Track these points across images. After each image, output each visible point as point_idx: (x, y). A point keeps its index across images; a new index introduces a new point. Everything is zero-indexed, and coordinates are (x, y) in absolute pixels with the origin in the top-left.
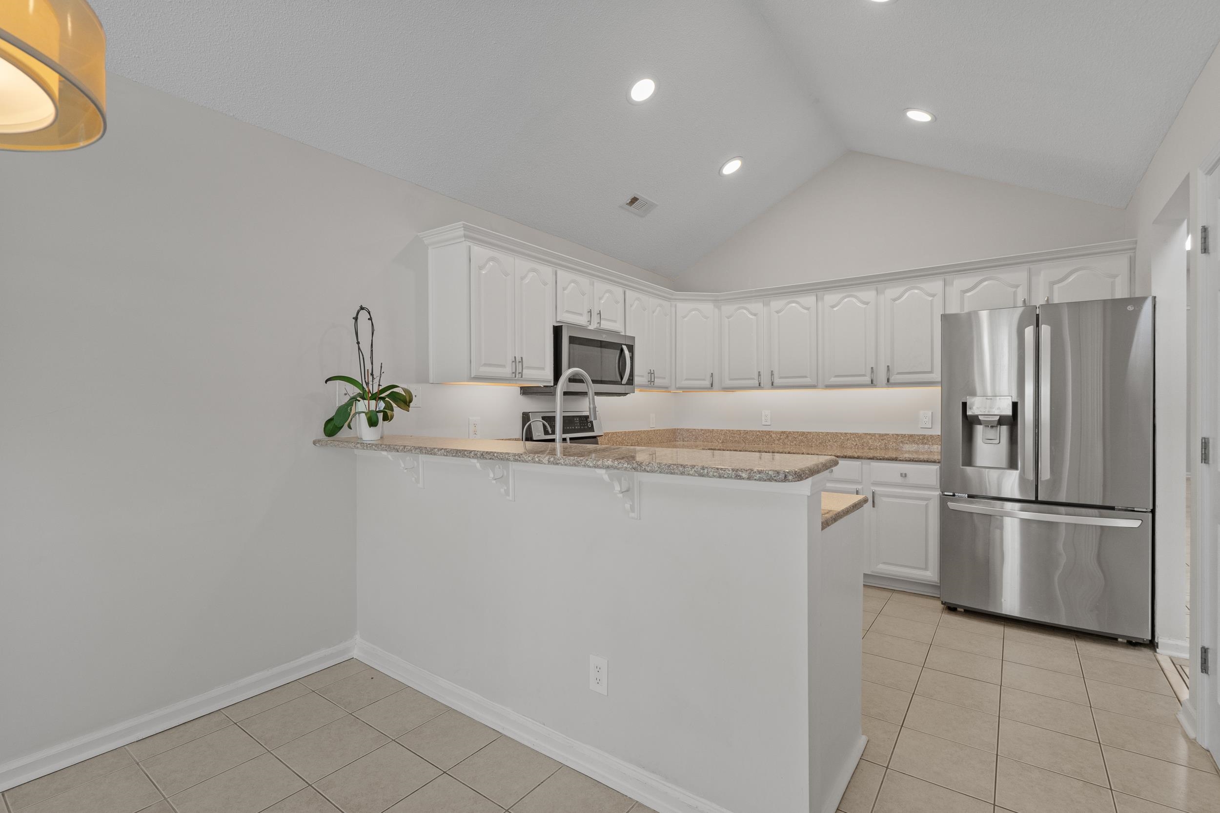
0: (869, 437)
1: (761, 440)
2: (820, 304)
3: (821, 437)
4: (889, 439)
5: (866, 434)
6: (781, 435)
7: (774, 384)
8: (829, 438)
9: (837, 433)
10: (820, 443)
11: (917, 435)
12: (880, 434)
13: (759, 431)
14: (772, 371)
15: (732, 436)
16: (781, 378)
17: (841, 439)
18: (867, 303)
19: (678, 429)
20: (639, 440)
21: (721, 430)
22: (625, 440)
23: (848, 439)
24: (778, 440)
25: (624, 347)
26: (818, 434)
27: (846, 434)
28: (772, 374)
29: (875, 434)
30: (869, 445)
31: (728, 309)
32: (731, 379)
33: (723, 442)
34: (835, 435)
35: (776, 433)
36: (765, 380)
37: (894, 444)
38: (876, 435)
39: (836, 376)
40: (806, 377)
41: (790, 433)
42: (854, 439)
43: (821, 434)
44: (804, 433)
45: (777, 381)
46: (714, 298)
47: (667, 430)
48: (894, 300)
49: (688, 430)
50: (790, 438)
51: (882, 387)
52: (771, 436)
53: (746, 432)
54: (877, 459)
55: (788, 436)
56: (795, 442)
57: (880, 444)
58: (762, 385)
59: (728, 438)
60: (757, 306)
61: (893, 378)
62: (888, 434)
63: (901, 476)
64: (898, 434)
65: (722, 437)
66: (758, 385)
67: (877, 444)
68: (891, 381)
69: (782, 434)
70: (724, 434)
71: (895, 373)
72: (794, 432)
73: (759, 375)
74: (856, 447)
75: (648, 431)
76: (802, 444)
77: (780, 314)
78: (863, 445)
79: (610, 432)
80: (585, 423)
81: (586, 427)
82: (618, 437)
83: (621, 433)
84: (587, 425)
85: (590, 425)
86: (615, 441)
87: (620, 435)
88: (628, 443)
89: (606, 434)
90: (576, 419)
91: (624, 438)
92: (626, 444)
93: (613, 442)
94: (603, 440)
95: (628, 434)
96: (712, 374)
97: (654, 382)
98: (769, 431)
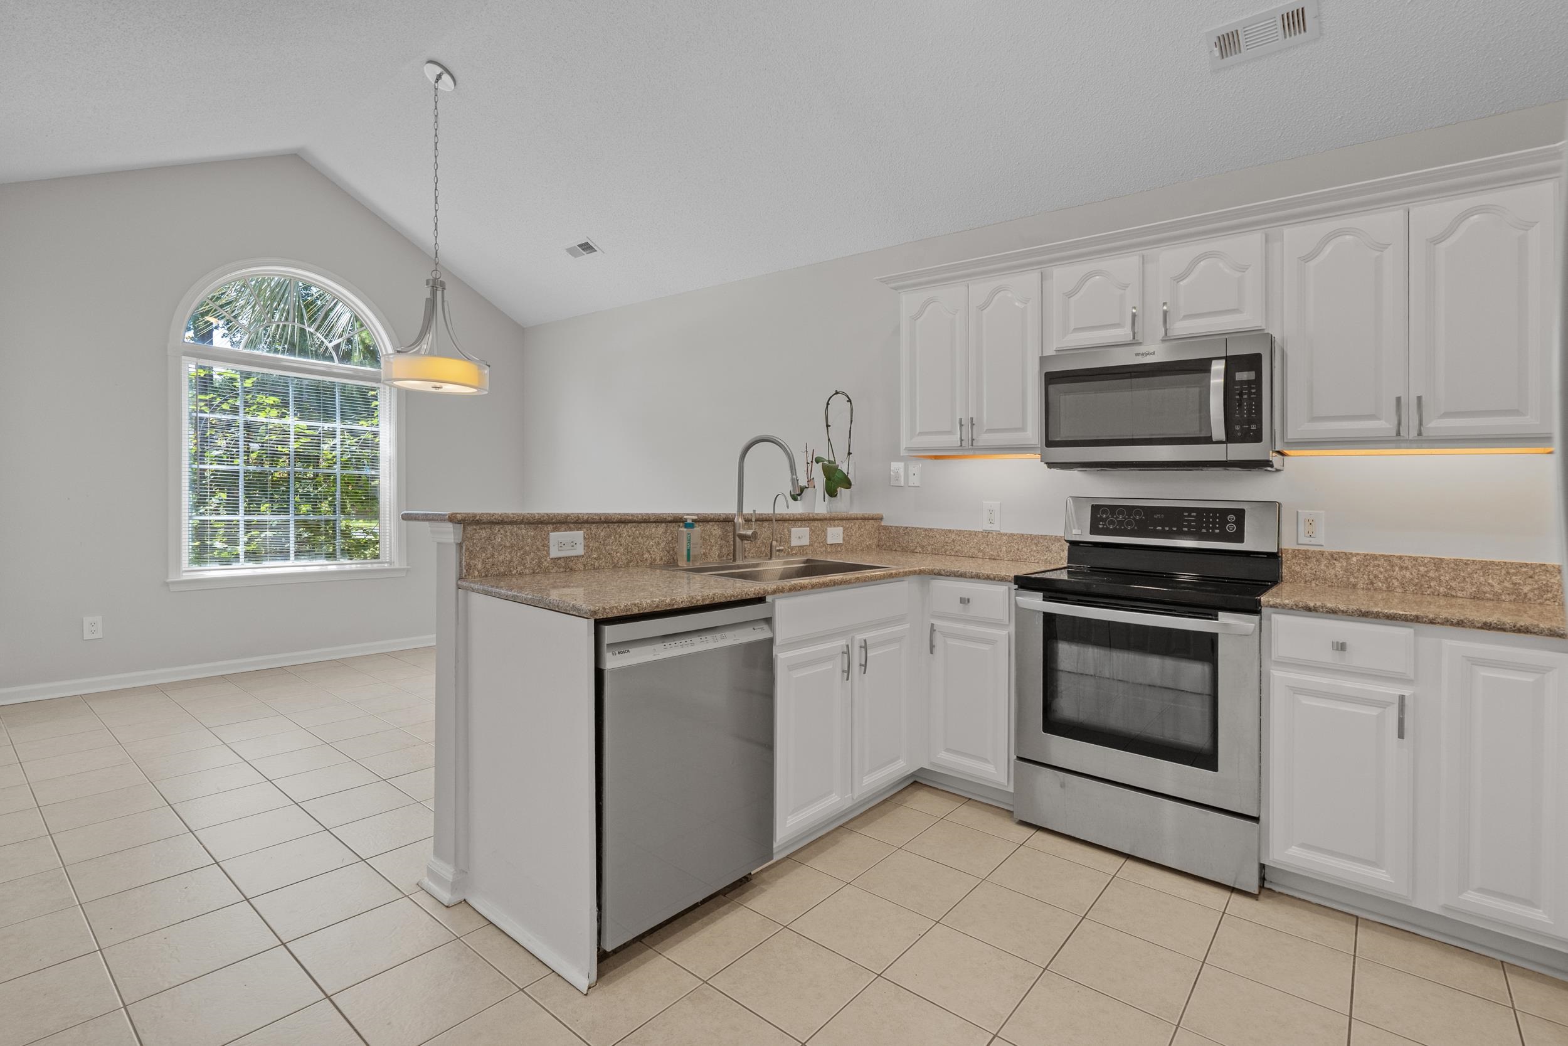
79: (1358, 554)
80: (1214, 523)
81: (1217, 531)
82: (1397, 569)
83: (1416, 559)
84: (1222, 528)
85: (1231, 528)
86: (1381, 576)
87: (1407, 563)
88: (1451, 588)
89: (1335, 556)
90: (1186, 514)
91: (1431, 574)
92: (1442, 590)
93: (1371, 577)
94: (1323, 567)
95: (1453, 565)
97: (1418, 427)
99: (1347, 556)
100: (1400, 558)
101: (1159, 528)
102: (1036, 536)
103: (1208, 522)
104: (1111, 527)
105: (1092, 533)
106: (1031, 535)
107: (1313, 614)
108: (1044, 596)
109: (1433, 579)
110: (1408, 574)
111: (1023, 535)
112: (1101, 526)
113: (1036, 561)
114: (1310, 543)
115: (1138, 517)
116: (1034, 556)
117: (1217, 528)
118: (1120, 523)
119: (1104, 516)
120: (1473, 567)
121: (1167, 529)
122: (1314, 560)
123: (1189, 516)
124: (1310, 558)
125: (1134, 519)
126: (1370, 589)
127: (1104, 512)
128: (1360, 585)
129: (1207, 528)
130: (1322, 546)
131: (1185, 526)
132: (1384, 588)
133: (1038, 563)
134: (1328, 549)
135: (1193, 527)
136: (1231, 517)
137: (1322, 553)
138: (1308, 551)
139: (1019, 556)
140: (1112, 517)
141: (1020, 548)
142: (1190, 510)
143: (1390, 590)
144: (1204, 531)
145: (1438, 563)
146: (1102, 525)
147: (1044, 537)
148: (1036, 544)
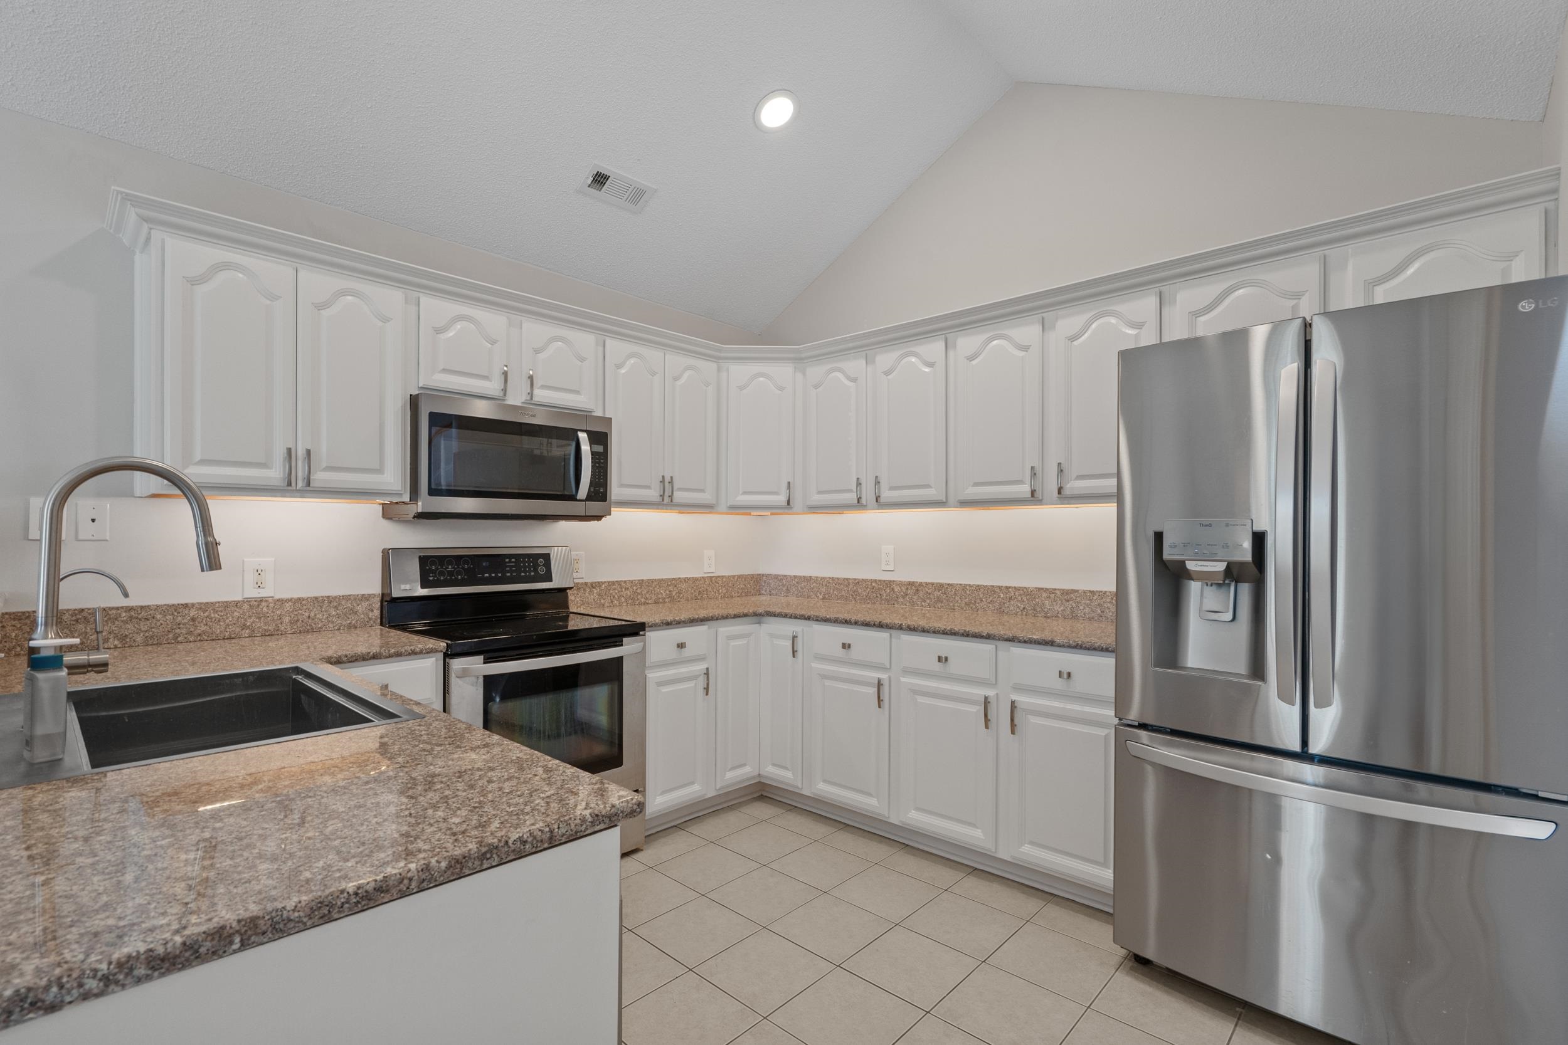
0: (1044, 595)
1: (878, 595)
2: (951, 353)
3: (968, 592)
4: (1078, 599)
5: (1040, 589)
6: (907, 589)
7: (882, 500)
8: (981, 596)
9: (993, 586)
10: (967, 604)
12: (1063, 590)
13: (875, 581)
14: (877, 477)
15: (837, 589)
16: (891, 488)
17: (999, 597)
18: (1025, 348)
19: (763, 575)
20: (674, 593)
21: (823, 578)
22: (641, 594)
23: (1011, 598)
24: (904, 597)
25: (583, 436)
26: (964, 587)
27: (1007, 588)
28: (877, 482)
29: (1055, 589)
30: (1046, 610)
31: (816, 371)
32: (820, 492)
33: (824, 598)
34: (991, 590)
35: (901, 584)
36: (868, 495)
37: (1087, 610)
38: (1058, 592)
39: (976, 484)
40: (928, 486)
41: (921, 584)
42: (1020, 598)
43: (967, 587)
44: (941, 585)
45: (887, 495)
46: (792, 356)
47: (739, 577)
48: (1073, 339)
49: (776, 577)
50: (921, 594)
51: (1052, 504)
52: (893, 589)
53: (857, 582)
54: (1020, 642)
55: (917, 590)
56: (928, 601)
57: (1062, 608)
58: (863, 501)
59: (832, 591)
60: (855, 365)
61: (1068, 486)
62: (1078, 591)
63: (1060, 677)
64: (1093, 591)
65: (824, 590)
66: (856, 502)
67: (1058, 608)
68: (1067, 491)
69: (909, 587)
70: (826, 585)
71: (1074, 476)
72: (927, 584)
73: (859, 484)
74: (1024, 613)
75: (696, 580)
76: (940, 605)
77: (890, 377)
78: (1035, 610)
79: (605, 582)
80: (529, 567)
81: (533, 574)
82: (624, 590)
83: (631, 582)
84: (536, 570)
85: (542, 570)
86: (616, 596)
87: (629, 585)
88: (647, 599)
89: (594, 585)
90: (507, 560)
91: (639, 591)
92: (643, 600)
93: (612, 597)
94: (587, 594)
95: (647, 584)
96: (789, 483)
97: (671, 497)
98: (891, 581)
99: (600, 584)
100: (625, 582)
101: (487, 575)
102: (336, 597)
103: (525, 567)
104: (442, 578)
105: (423, 587)
106: (328, 597)
107: (670, 626)
108: (484, 659)
109: (639, 594)
110: (629, 593)
111: (316, 598)
112: (431, 578)
113: (336, 628)
114: (580, 577)
115: (466, 566)
116: (333, 622)
117: (532, 571)
118: (451, 573)
119: (433, 568)
120: (655, 583)
121: (493, 575)
122: (582, 590)
123: (510, 562)
124: (580, 588)
125: (463, 568)
126: (611, 606)
127: (433, 563)
128: (607, 604)
129: (525, 571)
130: (582, 578)
131: (508, 572)
132: (618, 604)
133: (339, 629)
134: (589, 580)
135: (514, 571)
136: (541, 561)
137: (586, 584)
138: (579, 583)
139: (311, 625)
140: (442, 568)
141: (312, 615)
142: (510, 556)
143: (620, 605)
144: (523, 574)
145: (641, 582)
146: (432, 576)
147: (347, 598)
148: (336, 608)
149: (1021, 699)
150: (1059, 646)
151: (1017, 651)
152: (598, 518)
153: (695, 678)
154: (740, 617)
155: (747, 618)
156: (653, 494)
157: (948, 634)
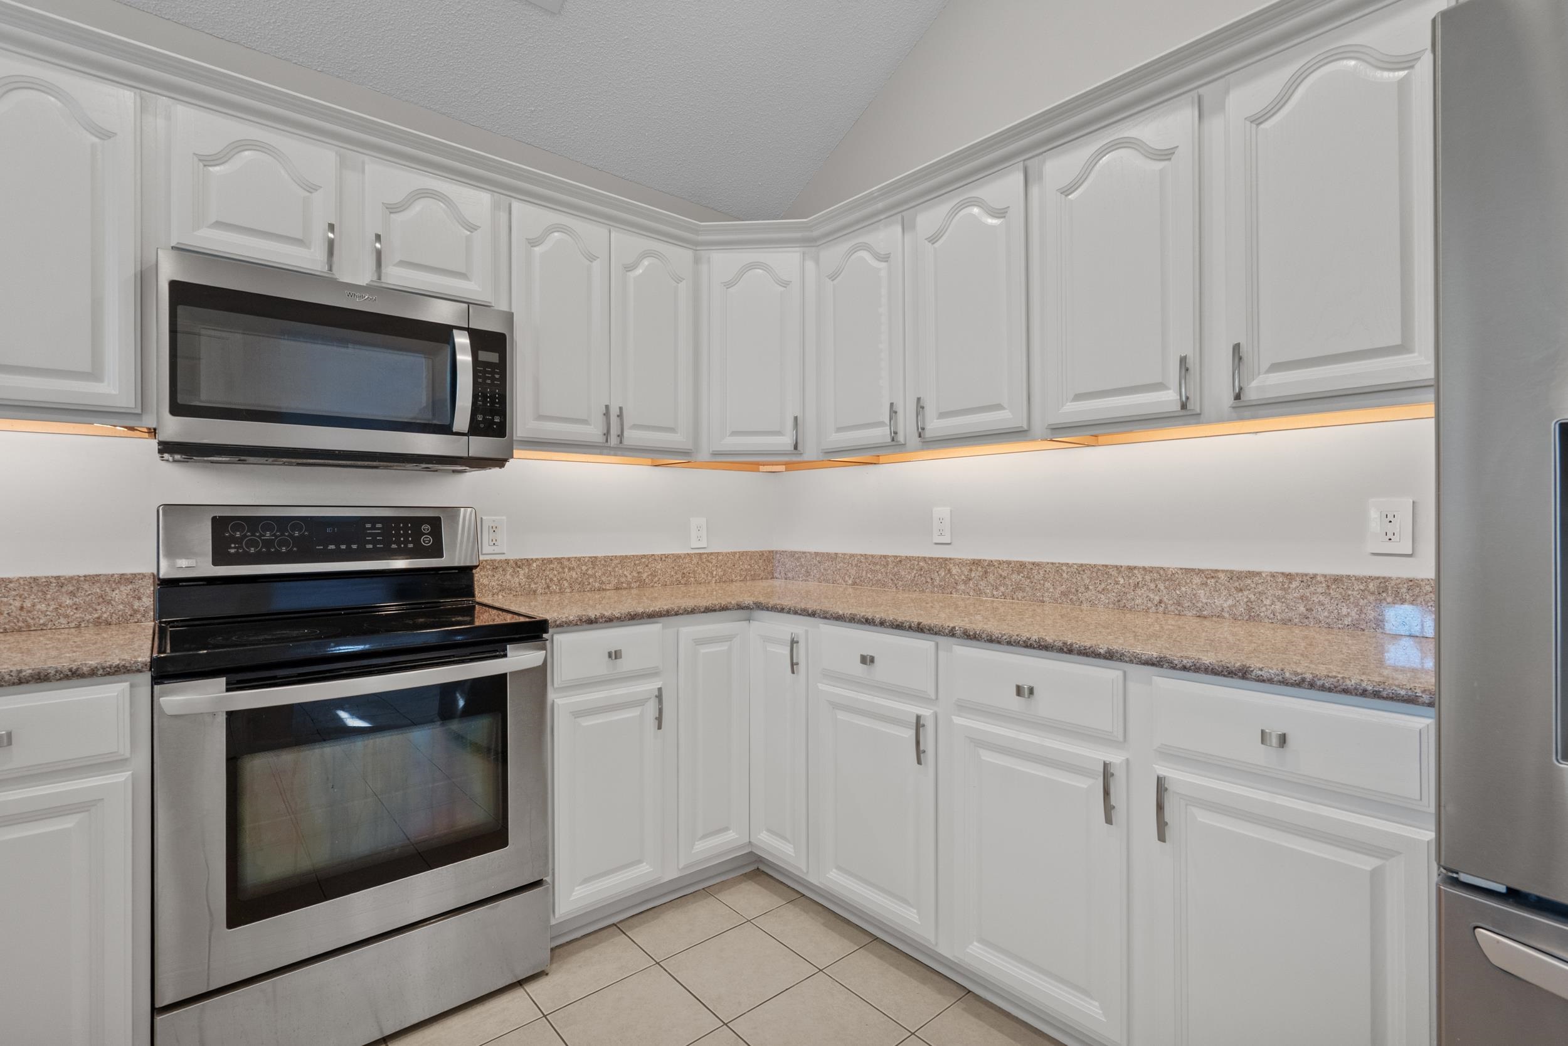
0: (1197, 580)
1: (929, 580)
2: (1035, 191)
3: (1065, 575)
4: (1261, 588)
5: (1188, 571)
6: (971, 570)
7: (928, 434)
8: (1087, 581)
9: (1106, 566)
10: (1063, 594)
11: (1357, 579)
12: (1232, 572)
13: (924, 559)
14: (919, 399)
15: (872, 570)
16: (942, 415)
17: (1117, 583)
18: (1166, 155)
19: (777, 552)
20: (645, 576)
21: (852, 556)
22: (594, 576)
23: (1137, 585)
24: (965, 583)
25: (462, 340)
26: (1058, 568)
27: (1131, 569)
28: (920, 407)
29: (1217, 571)
30: (1200, 605)
31: (833, 254)
32: (839, 430)
33: (854, 583)
34: (1103, 572)
35: (961, 563)
36: (907, 426)
37: (1278, 606)
38: (1222, 575)
39: (1078, 397)
40: (998, 407)
41: (991, 563)
42: (1152, 586)
43: (1064, 568)
44: (1022, 565)
45: (935, 426)
46: (798, 235)
47: (742, 554)
48: (1260, 118)
49: (793, 554)
50: (991, 578)
51: (1221, 420)
52: (949, 570)
53: (899, 561)
54: (1174, 667)
55: (986, 572)
56: (1002, 589)
57: (1230, 602)
58: (901, 438)
59: (864, 573)
60: (888, 236)
61: (1254, 384)
62: (1259, 574)
63: (1263, 741)
64: (1290, 574)
65: (853, 572)
66: (893, 443)
67: (1223, 602)
68: (1252, 394)
69: (974, 568)
70: (856, 565)
71: (1265, 365)
72: (1000, 563)
73: (893, 412)
74: (1161, 609)
75: (677, 557)
76: (1020, 595)
77: (936, 245)
78: (1179, 604)
79: (537, 559)
80: (406, 535)
81: (411, 546)
82: (566, 570)
83: (579, 559)
84: (416, 541)
85: (427, 541)
86: (555, 579)
87: (574, 564)
88: (603, 583)
89: (519, 563)
90: (368, 526)
91: (590, 572)
92: (597, 585)
93: (548, 580)
94: (508, 577)
95: (603, 562)
96: (796, 418)
97: (621, 436)
98: (946, 559)
99: (528, 562)
100: (569, 559)
101: (332, 547)
102: (72, 578)
103: (398, 535)
104: (252, 550)
105: (215, 562)
106: (57, 578)
107: (594, 626)
108: (227, 684)
109: (590, 576)
110: (574, 575)
111: (35, 579)
112: (233, 551)
113: (73, 625)
114: (494, 552)
115: (297, 534)
116: (67, 616)
117: (410, 542)
118: (268, 543)
119: (238, 534)
120: (616, 562)
121: (343, 547)
122: (501, 570)
123: (373, 528)
124: (497, 567)
125: (291, 536)
126: (546, 593)
127: (236, 528)
128: (540, 591)
129: (398, 543)
130: (504, 554)
131: (369, 542)
132: (557, 590)
133: (78, 627)
134: (512, 556)
135: (379, 542)
136: (426, 528)
137: (507, 561)
138: (495, 560)
139: (25, 621)
140: (253, 535)
141: (28, 604)
142: (374, 520)
143: (562, 591)
144: (394, 546)
145: (594, 560)
146: (235, 548)
147: (93, 579)
148: (72, 594)
149: (1173, 774)
150: (1260, 680)
151: (1165, 683)
152: (500, 462)
153: (640, 703)
154: (715, 611)
155: (728, 612)
156: (593, 431)
157: (1034, 648)
